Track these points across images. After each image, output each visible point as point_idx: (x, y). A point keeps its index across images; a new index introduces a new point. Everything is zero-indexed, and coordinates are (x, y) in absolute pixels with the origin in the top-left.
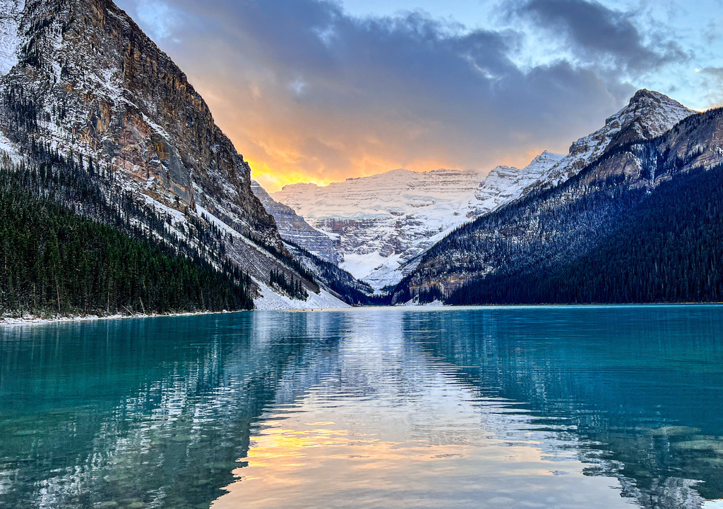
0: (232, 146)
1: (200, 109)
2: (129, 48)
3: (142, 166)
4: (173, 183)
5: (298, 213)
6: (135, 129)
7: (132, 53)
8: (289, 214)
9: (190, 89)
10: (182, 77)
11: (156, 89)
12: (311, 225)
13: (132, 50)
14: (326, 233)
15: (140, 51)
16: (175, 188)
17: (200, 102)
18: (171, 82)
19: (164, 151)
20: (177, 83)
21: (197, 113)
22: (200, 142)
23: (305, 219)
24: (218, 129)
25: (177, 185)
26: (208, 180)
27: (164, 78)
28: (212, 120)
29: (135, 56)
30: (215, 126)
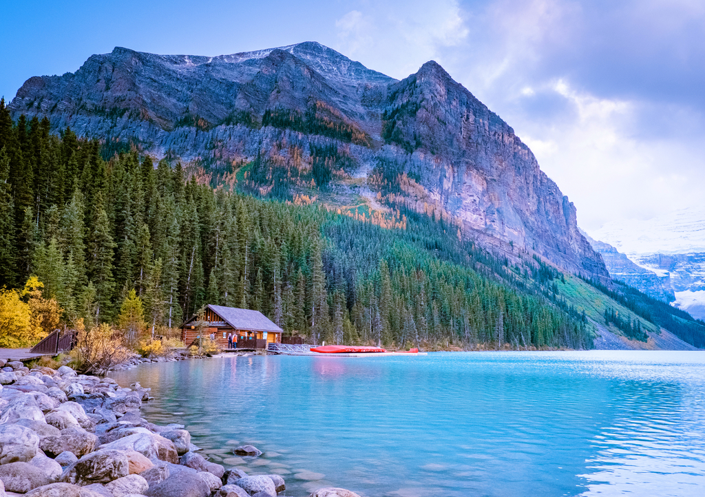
0: (557, 189)
1: (527, 158)
2: (466, 114)
3: (480, 215)
4: (507, 229)
5: (620, 251)
6: (474, 183)
7: (468, 118)
8: (611, 252)
9: (517, 140)
10: (510, 131)
11: (489, 145)
12: (634, 262)
13: (468, 116)
14: (653, 270)
15: (475, 115)
16: (509, 232)
17: (527, 151)
18: (501, 138)
19: (499, 200)
20: (506, 138)
21: (524, 162)
22: (528, 188)
23: (628, 257)
24: (544, 174)
25: (511, 230)
26: (536, 223)
27: (494, 135)
28: (537, 167)
29: (470, 120)
30: (541, 171)
